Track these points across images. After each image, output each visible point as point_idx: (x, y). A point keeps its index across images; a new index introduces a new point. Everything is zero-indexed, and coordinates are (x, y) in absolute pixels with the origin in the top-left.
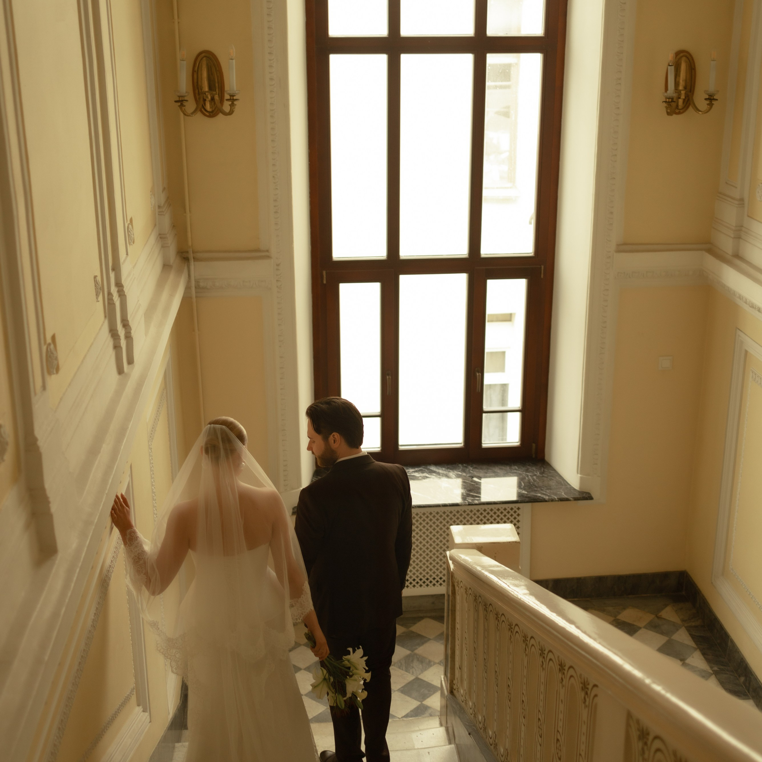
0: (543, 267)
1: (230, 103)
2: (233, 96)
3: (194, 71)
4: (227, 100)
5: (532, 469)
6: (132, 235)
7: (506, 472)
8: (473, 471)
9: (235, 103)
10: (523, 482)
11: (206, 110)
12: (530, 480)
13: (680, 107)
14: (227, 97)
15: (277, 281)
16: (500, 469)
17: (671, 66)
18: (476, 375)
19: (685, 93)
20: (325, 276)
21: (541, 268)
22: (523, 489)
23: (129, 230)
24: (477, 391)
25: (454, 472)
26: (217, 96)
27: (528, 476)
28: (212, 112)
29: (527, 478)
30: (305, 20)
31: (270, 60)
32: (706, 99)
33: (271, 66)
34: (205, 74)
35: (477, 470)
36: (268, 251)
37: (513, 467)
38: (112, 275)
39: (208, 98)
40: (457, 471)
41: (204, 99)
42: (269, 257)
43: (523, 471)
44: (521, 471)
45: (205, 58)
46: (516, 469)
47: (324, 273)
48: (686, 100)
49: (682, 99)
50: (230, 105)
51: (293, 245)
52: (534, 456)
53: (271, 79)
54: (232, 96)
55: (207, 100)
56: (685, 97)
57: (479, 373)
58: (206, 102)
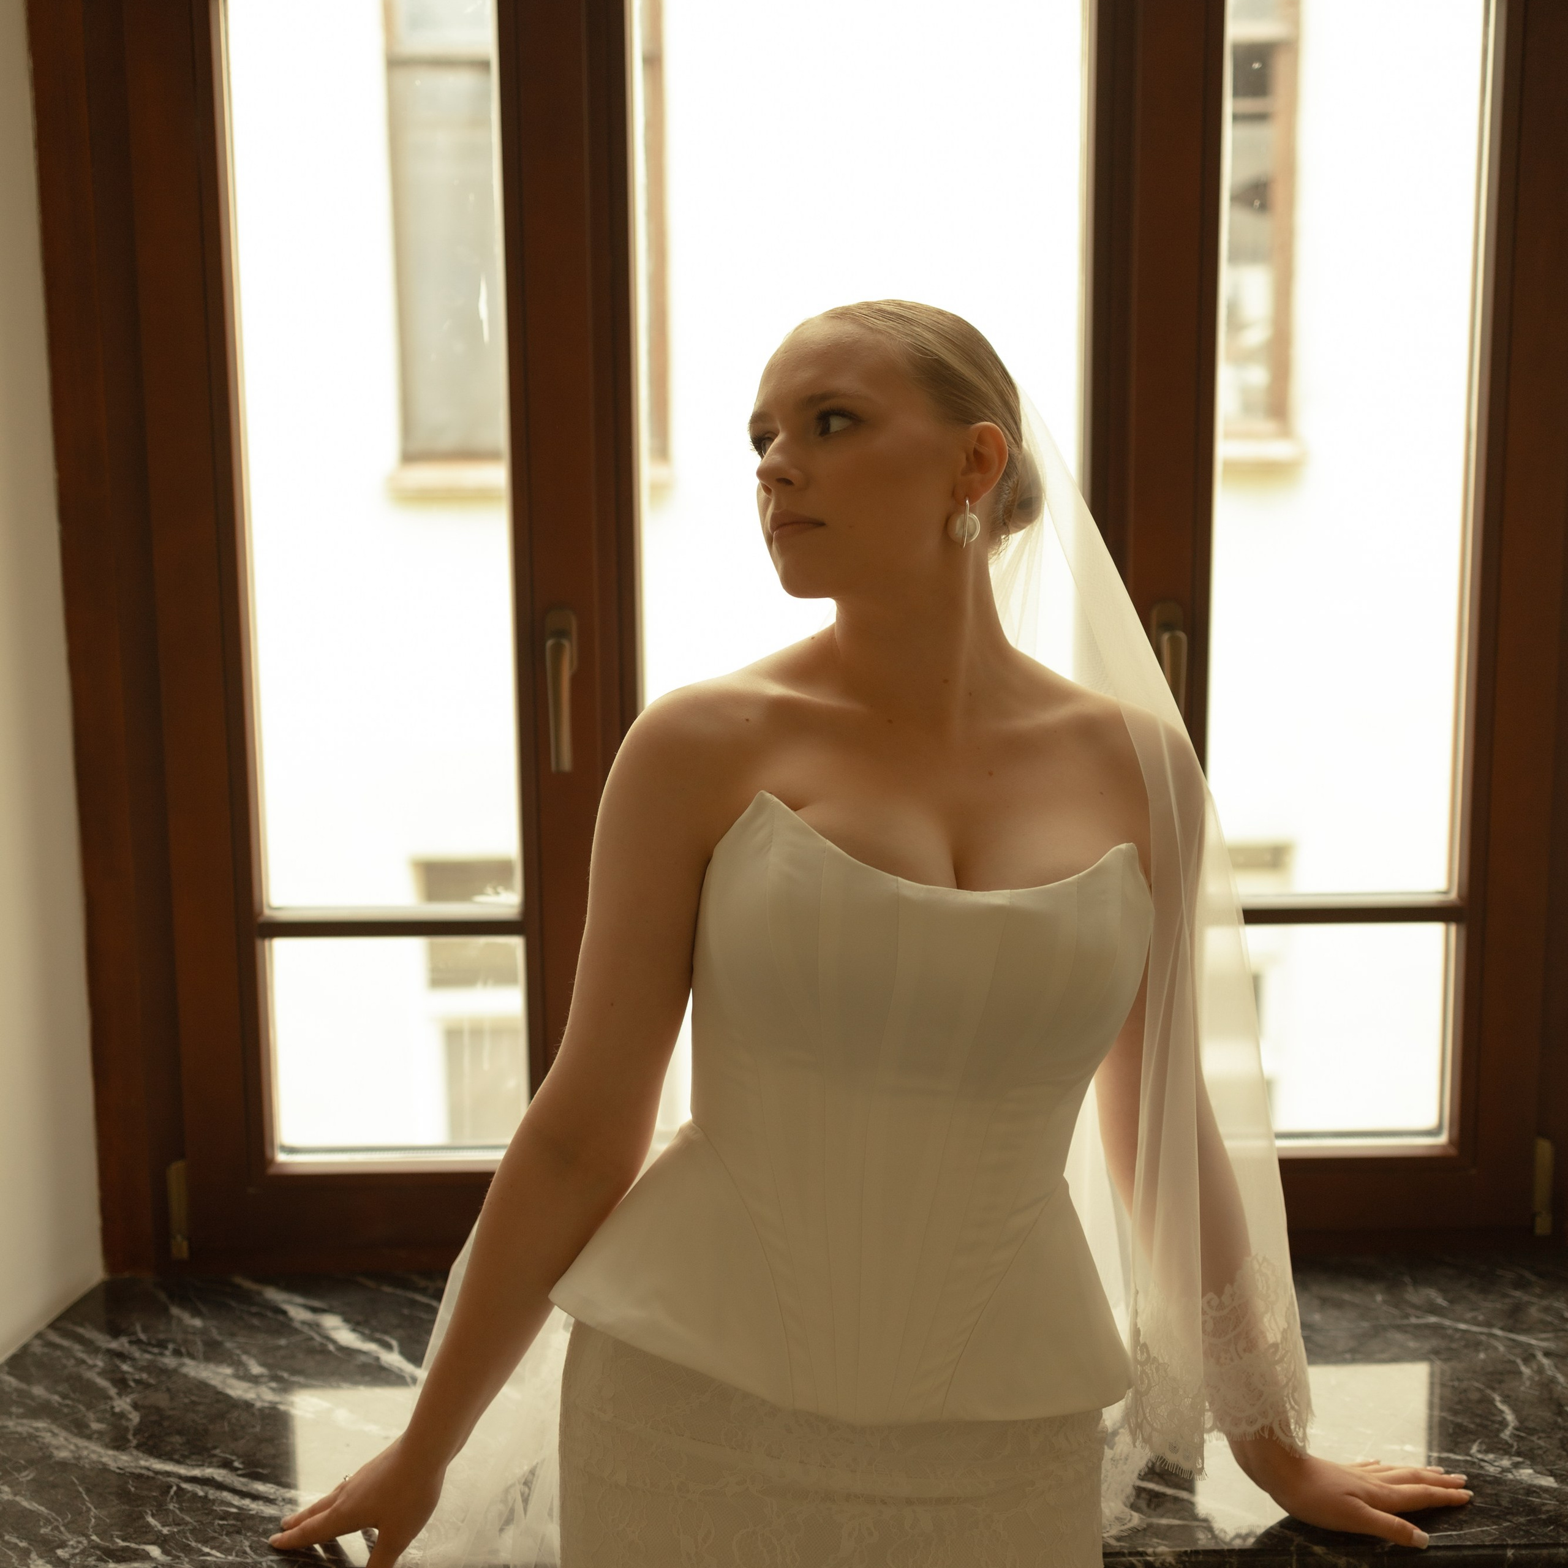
5: (1546, 1310)
10: (1506, 1399)
12: (1553, 1380)
22: (1518, 1454)
27: (1529, 1357)
29: (1526, 1370)
43: (1489, 1324)
46: (1433, 1309)
52: (1543, 1225)
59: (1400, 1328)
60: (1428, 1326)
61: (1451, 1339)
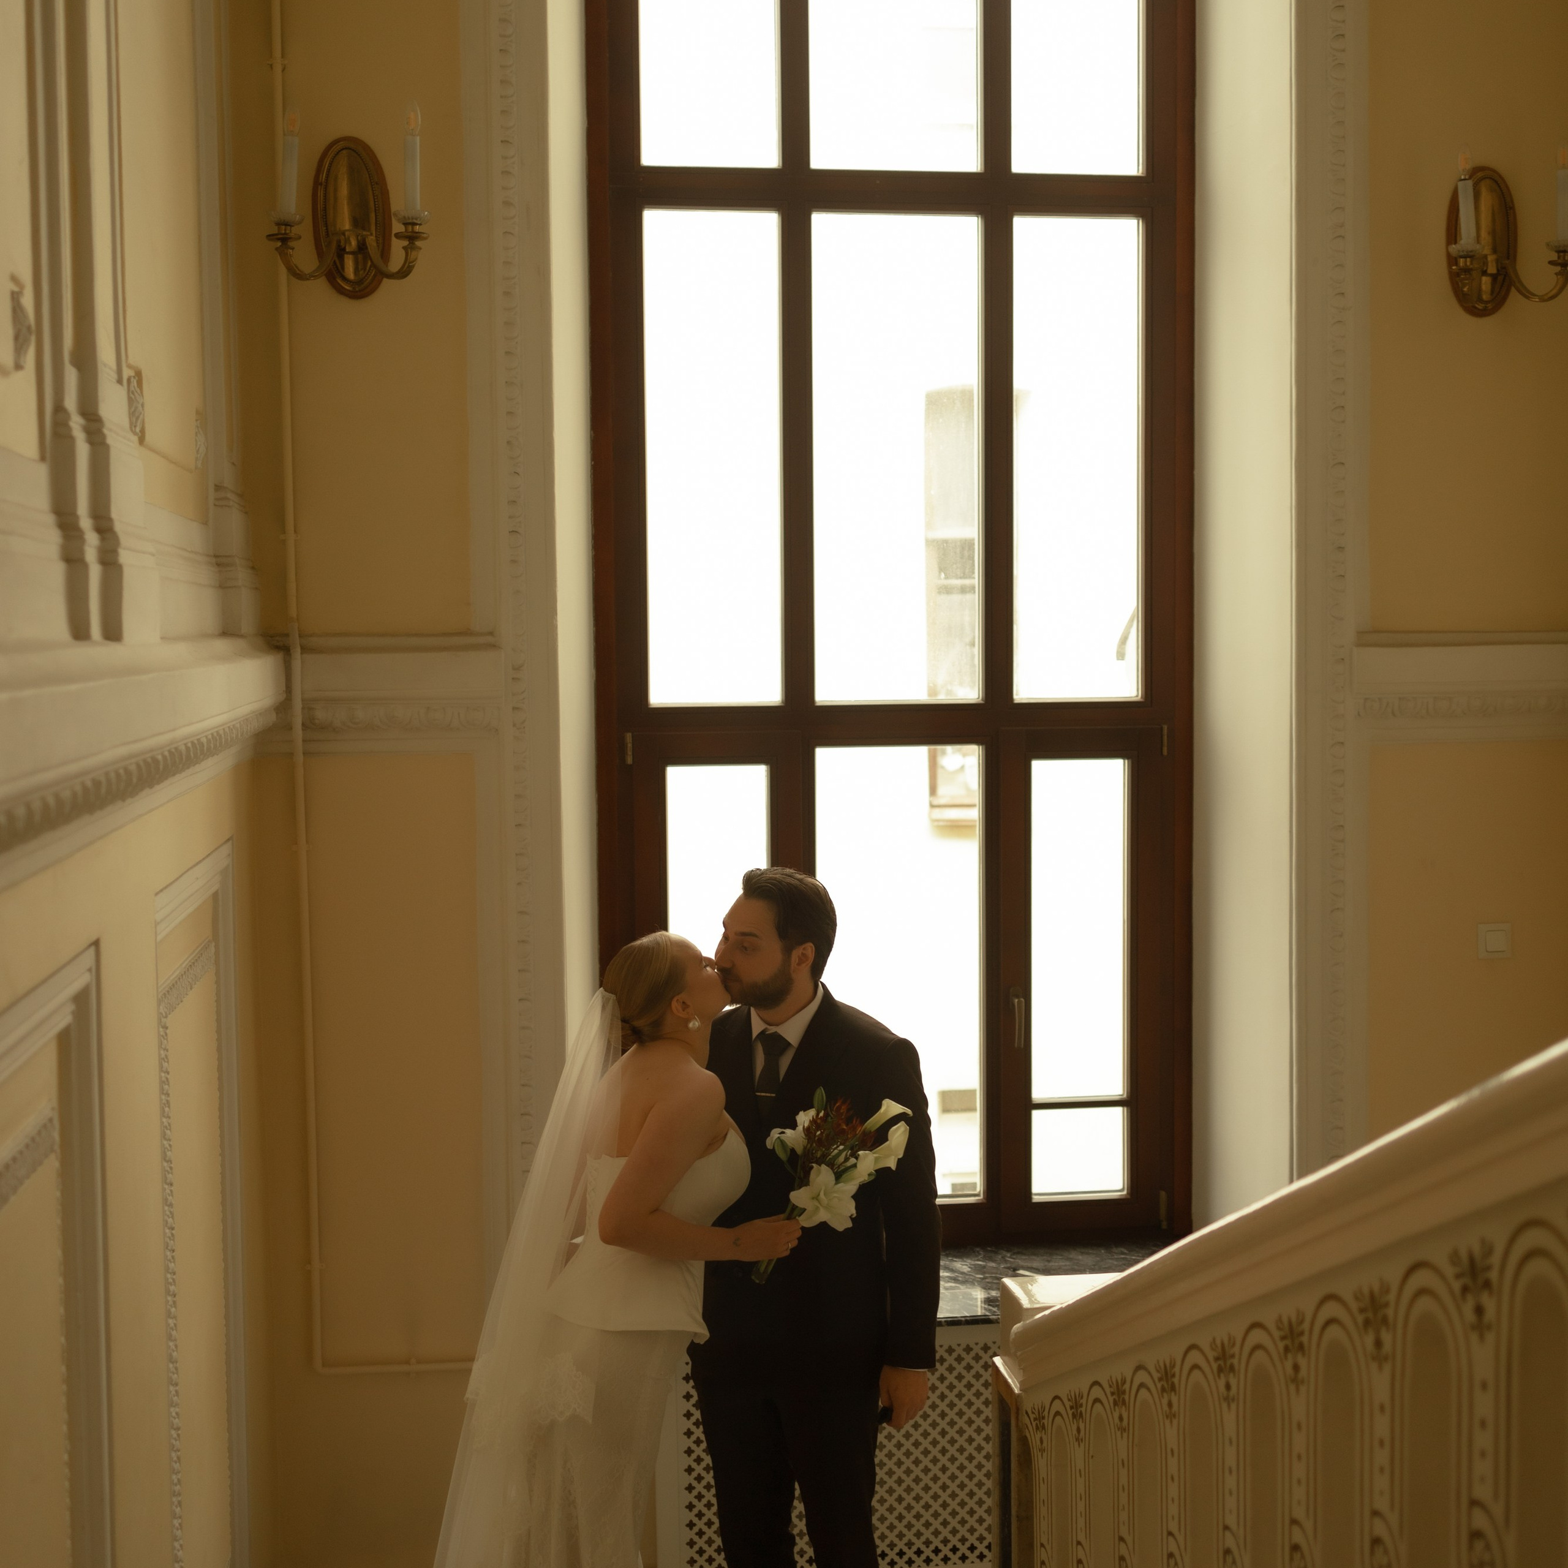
0: (1165, 727)
1: (406, 243)
2: (415, 224)
3: (317, 183)
4: (398, 236)
6: (140, 406)
7: (1098, 1259)
8: (1014, 1258)
9: (418, 243)
11: (344, 279)
13: (1485, 297)
14: (397, 227)
15: (514, 709)
16: (1082, 1253)
17: (1465, 179)
18: (1013, 1005)
19: (1497, 261)
20: (630, 745)
21: (1162, 729)
23: (132, 388)
24: (1016, 1045)
25: (965, 1262)
26: (373, 238)
28: (360, 282)
30: (586, 125)
31: (505, 158)
32: (1551, 263)
33: (506, 173)
34: (344, 190)
35: (1024, 1257)
36: (491, 634)
37: (1115, 1250)
38: (71, 376)
39: (350, 244)
40: (972, 1260)
41: (339, 246)
42: (493, 646)
44: (1138, 1256)
45: (344, 152)
46: (1123, 1253)
47: (629, 737)
48: (1500, 278)
49: (1491, 275)
50: (404, 248)
51: (556, 621)
52: (1164, 1225)
53: (507, 204)
54: (409, 223)
55: (347, 250)
56: (1498, 270)
57: (1017, 997)
58: (346, 256)
59: (1110, 1259)
60: (1121, 1258)
61: (1129, 1261)
